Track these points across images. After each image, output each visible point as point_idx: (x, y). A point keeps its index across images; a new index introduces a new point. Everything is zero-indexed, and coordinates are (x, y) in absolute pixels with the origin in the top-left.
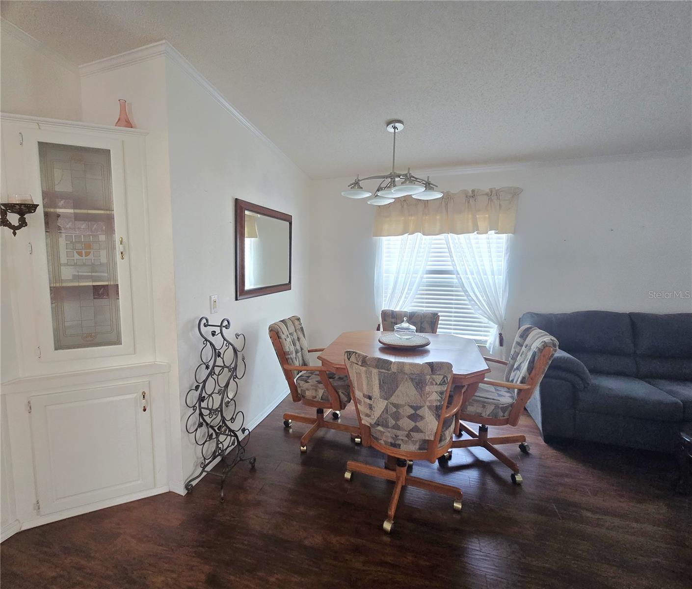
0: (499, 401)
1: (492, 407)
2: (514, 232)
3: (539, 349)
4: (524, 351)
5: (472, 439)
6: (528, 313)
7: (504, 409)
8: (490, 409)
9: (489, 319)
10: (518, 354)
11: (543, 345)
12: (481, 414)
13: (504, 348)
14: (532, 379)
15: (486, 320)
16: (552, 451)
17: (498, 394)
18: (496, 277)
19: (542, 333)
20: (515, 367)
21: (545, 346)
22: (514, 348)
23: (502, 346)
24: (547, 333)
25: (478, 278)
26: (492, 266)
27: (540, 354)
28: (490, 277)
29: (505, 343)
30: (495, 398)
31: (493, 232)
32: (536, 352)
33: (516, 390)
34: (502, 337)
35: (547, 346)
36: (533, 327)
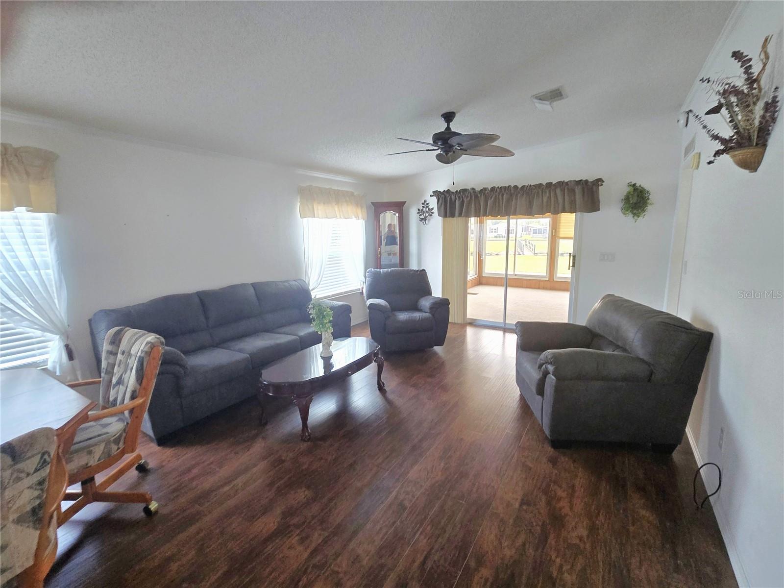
0: (107, 433)
1: (102, 446)
2: (58, 212)
3: (146, 352)
4: (122, 359)
5: (76, 501)
6: (101, 311)
7: (117, 441)
8: (98, 451)
9: (44, 329)
10: (114, 365)
11: (151, 347)
12: (87, 464)
13: (76, 362)
14: (144, 389)
15: (39, 333)
16: (170, 451)
17: (100, 425)
18: (42, 272)
19: (138, 332)
20: (114, 381)
21: (152, 346)
22: (106, 359)
23: (73, 360)
24: (144, 331)
25: (10, 276)
26: (33, 257)
27: (148, 358)
28: (32, 273)
29: (75, 355)
30: (100, 433)
31: (23, 209)
32: (143, 358)
33: (126, 413)
34: (70, 349)
35: (154, 346)
36: (124, 328)
